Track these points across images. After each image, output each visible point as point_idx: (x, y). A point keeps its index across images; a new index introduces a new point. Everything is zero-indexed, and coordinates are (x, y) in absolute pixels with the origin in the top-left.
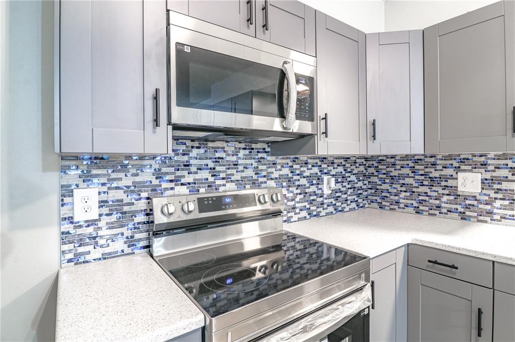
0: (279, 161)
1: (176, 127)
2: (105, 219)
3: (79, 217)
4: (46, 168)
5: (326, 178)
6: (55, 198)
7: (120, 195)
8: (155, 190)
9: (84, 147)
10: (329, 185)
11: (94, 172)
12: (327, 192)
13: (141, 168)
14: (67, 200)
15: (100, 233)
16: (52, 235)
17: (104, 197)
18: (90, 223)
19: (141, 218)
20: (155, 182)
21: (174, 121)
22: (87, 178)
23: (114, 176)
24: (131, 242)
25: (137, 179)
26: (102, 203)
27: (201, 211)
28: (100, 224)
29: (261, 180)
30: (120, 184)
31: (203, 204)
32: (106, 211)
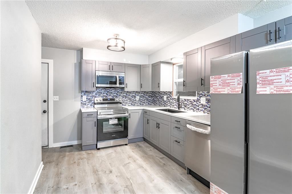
0: (123, 92)
1: (96, 87)
2: (87, 101)
3: (84, 100)
4: (79, 93)
5: (137, 96)
6: (80, 97)
7: (89, 97)
8: (95, 97)
9: (84, 90)
10: (138, 98)
11: (86, 93)
12: (137, 100)
13: (93, 93)
14: (82, 98)
15: (87, 103)
16: (80, 103)
17: (87, 97)
18: (85, 101)
19: (93, 101)
20: (95, 95)
21: (96, 86)
22: (85, 94)
23: (89, 94)
24: (91, 105)
25: (92, 95)
26: (87, 98)
27: (103, 101)
28: (86, 102)
29: (118, 96)
30: (90, 96)
31: (103, 100)
32: (87, 100)
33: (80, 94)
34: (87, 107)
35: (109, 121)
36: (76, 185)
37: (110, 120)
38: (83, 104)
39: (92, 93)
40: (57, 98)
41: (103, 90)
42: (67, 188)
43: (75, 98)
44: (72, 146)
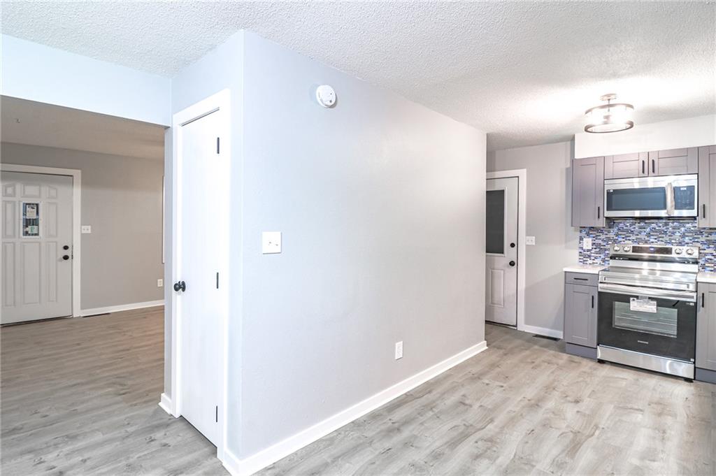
0: (705, 231)
1: (607, 218)
2: (594, 250)
3: (585, 248)
4: (575, 231)
6: (579, 240)
7: (600, 242)
11: (591, 232)
14: (581, 241)
15: (592, 255)
16: (576, 252)
17: (594, 242)
18: (588, 251)
20: (615, 238)
21: (605, 215)
22: (588, 234)
23: (598, 234)
24: (603, 261)
26: (593, 244)
27: (633, 252)
28: (592, 251)
31: (635, 249)
32: (594, 247)
33: (578, 234)
34: (593, 263)
35: (629, 302)
36: (502, 387)
37: (631, 299)
38: (584, 256)
39: (606, 233)
40: (532, 240)
41: (637, 225)
42: (487, 384)
43: (566, 242)
44: (555, 339)
